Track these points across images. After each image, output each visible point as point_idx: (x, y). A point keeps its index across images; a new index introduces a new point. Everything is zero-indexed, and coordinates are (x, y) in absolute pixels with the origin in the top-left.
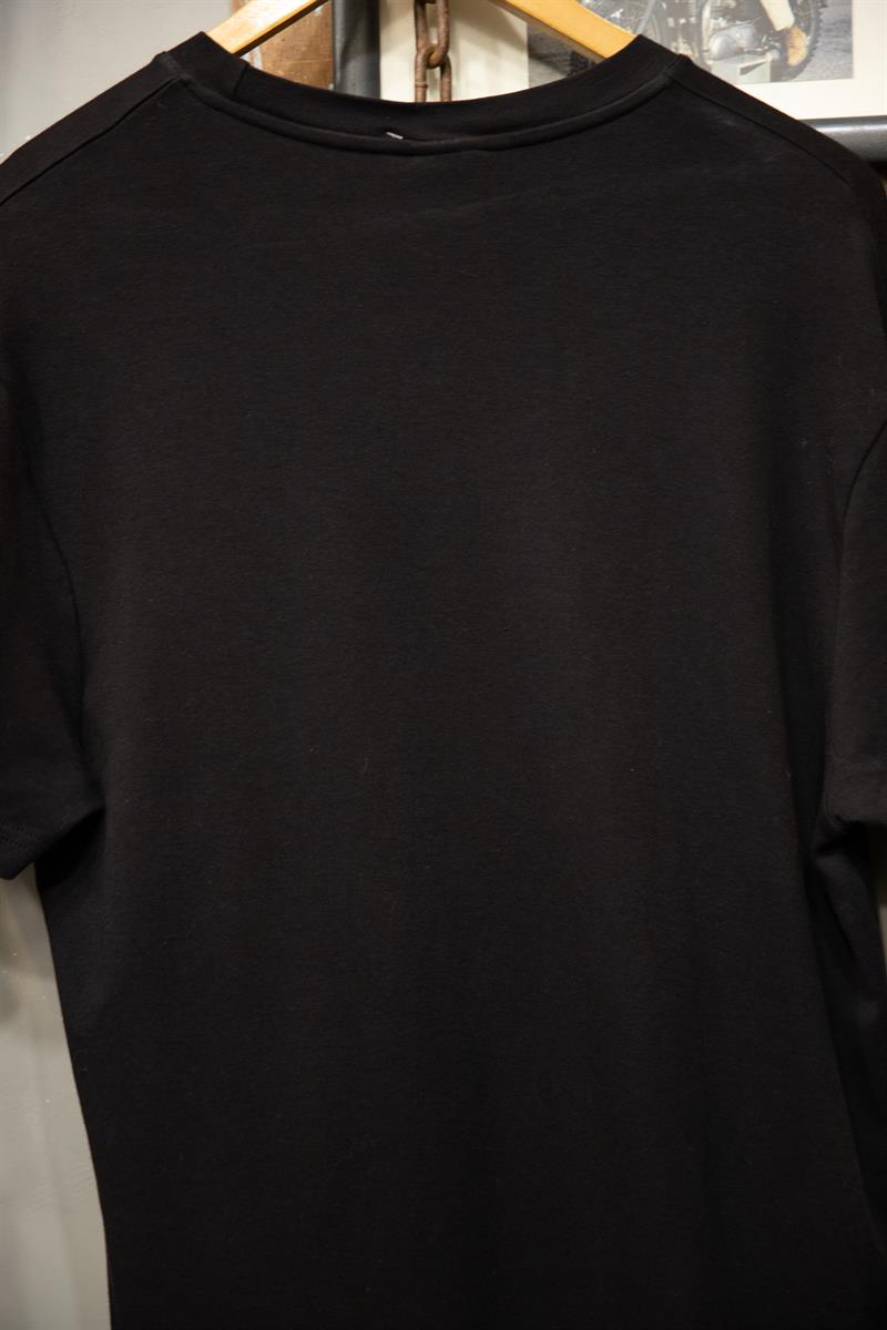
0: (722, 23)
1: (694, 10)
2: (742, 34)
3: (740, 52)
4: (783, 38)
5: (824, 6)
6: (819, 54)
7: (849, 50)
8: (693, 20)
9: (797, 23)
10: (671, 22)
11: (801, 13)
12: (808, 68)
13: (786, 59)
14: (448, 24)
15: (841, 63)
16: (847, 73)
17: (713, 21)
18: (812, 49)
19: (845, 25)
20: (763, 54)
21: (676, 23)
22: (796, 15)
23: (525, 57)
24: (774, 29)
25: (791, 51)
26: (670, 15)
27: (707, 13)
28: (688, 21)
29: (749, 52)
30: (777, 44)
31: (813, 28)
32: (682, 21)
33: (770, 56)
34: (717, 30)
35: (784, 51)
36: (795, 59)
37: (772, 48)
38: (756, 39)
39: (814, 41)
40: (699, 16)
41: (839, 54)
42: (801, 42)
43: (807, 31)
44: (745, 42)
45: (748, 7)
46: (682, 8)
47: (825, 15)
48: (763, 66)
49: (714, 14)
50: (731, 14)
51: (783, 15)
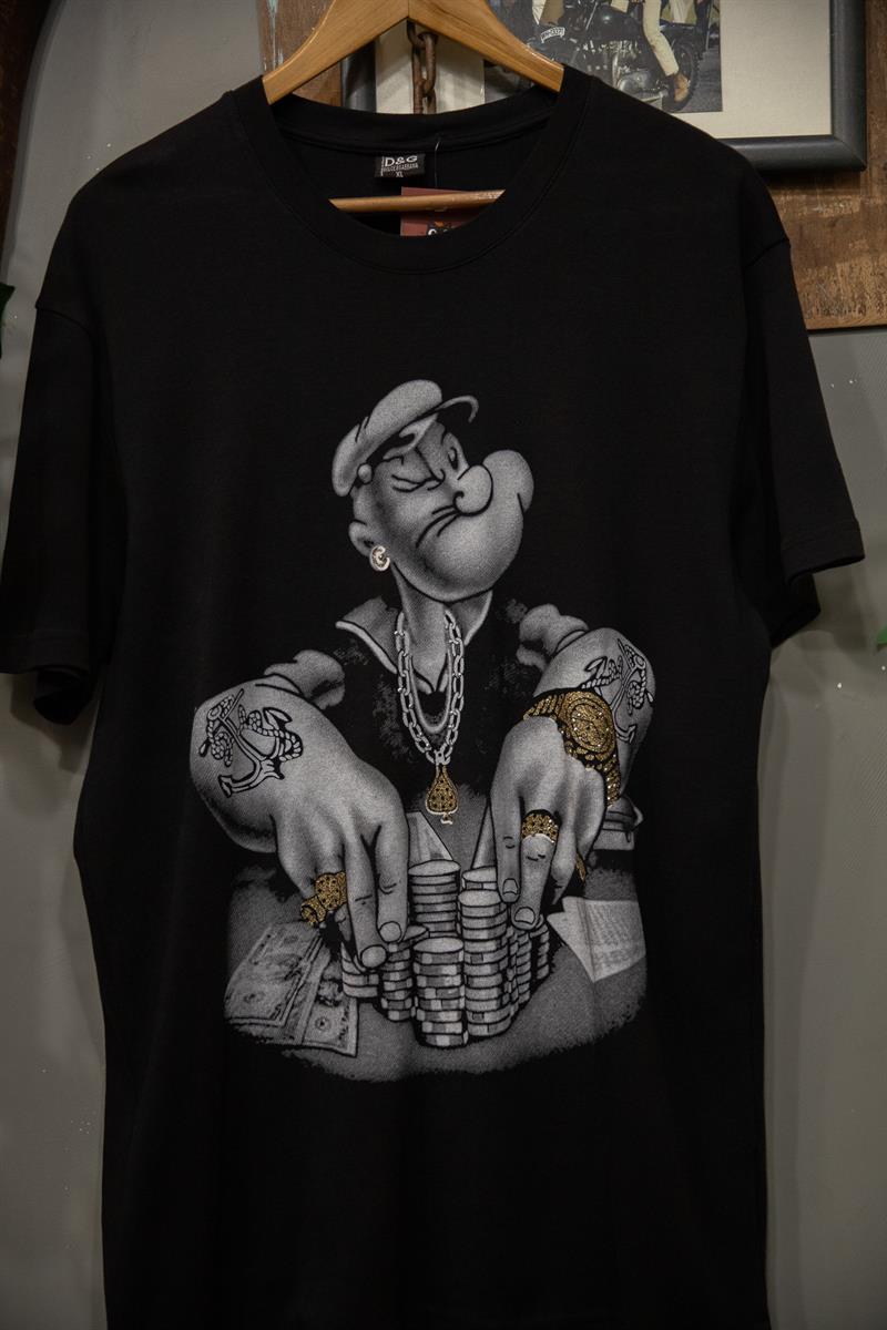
0: (627, 70)
1: (606, 61)
2: (641, 78)
3: (640, 90)
4: (672, 80)
5: (701, 59)
7: (719, 91)
8: (605, 67)
9: (681, 70)
10: (589, 67)
11: (684, 64)
12: (689, 104)
13: (674, 96)
14: (434, 64)
15: (714, 100)
16: (718, 108)
17: (620, 68)
18: (692, 90)
19: (715, 74)
20: (657, 93)
21: (593, 68)
22: (679, 65)
24: (664, 74)
25: (677, 91)
26: (589, 64)
27: (615, 63)
28: (602, 68)
29: (647, 91)
30: (667, 86)
31: (692, 73)
32: (598, 68)
33: (661, 95)
34: (623, 75)
35: (672, 92)
36: (680, 97)
37: (663, 89)
38: (651, 82)
39: (694, 84)
40: (610, 65)
41: (712, 94)
42: (685, 84)
43: (688, 76)
44: (642, 84)
45: (645, 58)
46: (596, 60)
47: (702, 65)
48: (657, 100)
49: (621, 63)
50: (634, 64)
51: (670, 65)
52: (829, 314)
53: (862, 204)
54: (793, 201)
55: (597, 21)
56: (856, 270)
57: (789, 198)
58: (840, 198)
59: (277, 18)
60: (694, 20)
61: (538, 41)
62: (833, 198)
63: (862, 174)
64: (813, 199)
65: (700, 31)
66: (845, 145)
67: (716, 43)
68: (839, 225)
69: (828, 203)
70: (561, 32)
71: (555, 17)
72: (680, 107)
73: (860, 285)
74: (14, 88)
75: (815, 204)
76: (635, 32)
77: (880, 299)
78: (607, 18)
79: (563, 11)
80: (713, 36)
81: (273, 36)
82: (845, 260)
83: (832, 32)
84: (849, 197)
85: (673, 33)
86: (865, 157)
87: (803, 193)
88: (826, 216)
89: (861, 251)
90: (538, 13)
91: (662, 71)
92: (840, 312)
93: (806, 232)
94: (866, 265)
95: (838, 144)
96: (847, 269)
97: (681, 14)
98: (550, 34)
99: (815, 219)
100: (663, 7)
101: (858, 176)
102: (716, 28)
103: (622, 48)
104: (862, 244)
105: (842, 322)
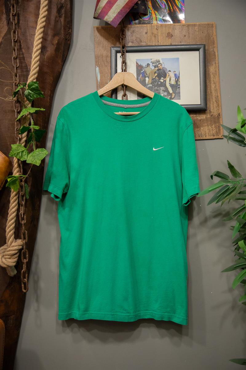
0: (163, 92)
1: (159, 90)
2: (166, 94)
3: (165, 96)
4: (171, 94)
6: (176, 96)
7: (180, 96)
9: (173, 92)
16: (180, 99)
18: (175, 96)
19: (179, 93)
20: (169, 96)
23: (137, 96)
27: (161, 91)
34: (162, 93)
35: (171, 96)
36: (173, 97)
38: (168, 94)
39: (175, 95)
40: (160, 91)
42: (174, 95)
43: (174, 93)
44: (166, 95)
45: (166, 90)
46: (158, 90)
47: (177, 91)
48: (169, 98)
49: (162, 91)
50: (164, 91)
51: (171, 91)
52: (199, 137)
53: (206, 117)
54: (193, 116)
55: (158, 83)
56: (205, 129)
57: (192, 116)
58: (202, 116)
59: (100, 83)
60: (175, 83)
61: (147, 87)
62: (200, 116)
63: (206, 111)
64: (196, 116)
65: (176, 85)
66: (203, 106)
67: (180, 87)
68: (202, 121)
69: (199, 117)
70: (151, 85)
71: (150, 83)
72: (173, 99)
73: (205, 132)
74: (52, 95)
75: (197, 117)
76: (165, 86)
77: (209, 134)
78: (159, 83)
79: (151, 82)
80: (179, 86)
81: (99, 86)
82: (203, 127)
83: (200, 86)
84: (203, 116)
85: (172, 86)
86: (207, 108)
87: (195, 115)
88: (199, 119)
89: (206, 126)
90: (147, 82)
91: (169, 92)
92: (202, 137)
93: (196, 122)
94: (206, 128)
95: (201, 106)
96: (203, 129)
97: (173, 82)
98: (149, 86)
99: (197, 119)
100: (170, 81)
101: (205, 112)
102: (179, 85)
103: (162, 88)
104: (206, 124)
105: (202, 138)
